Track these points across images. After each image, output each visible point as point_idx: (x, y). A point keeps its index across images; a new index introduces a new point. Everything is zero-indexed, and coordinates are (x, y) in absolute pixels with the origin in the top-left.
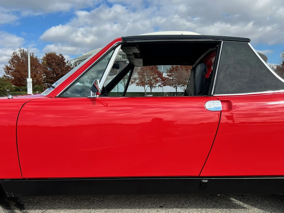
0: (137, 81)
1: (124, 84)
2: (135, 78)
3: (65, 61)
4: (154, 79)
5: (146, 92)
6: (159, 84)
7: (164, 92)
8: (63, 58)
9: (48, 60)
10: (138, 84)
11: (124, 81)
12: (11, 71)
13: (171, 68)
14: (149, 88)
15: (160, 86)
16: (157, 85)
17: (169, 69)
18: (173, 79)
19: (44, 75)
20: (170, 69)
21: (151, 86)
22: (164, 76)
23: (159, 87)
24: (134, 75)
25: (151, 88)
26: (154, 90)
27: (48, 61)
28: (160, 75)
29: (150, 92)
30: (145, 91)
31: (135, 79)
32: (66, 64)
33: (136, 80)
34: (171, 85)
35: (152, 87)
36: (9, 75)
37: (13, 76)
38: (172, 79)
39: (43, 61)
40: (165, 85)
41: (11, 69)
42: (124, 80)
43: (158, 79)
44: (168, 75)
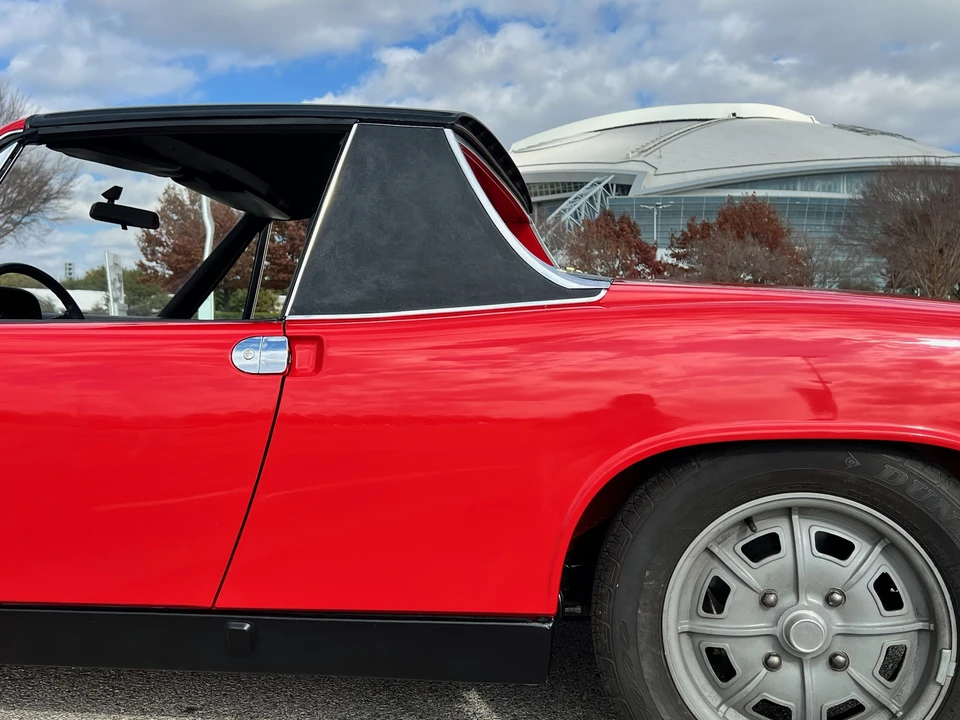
12: (161, 249)
13: (686, 230)
20: (684, 234)
22: (658, 259)
36: (154, 264)
37: (170, 267)
41: (161, 244)
44: (673, 255)
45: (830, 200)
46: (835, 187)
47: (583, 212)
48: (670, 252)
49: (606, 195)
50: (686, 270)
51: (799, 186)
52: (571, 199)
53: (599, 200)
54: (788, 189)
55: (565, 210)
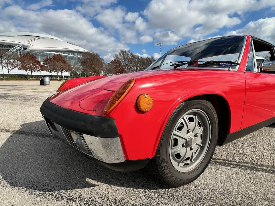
1: (7, 68)
4: (34, 65)
6: (38, 69)
10: (20, 69)
11: (7, 66)
14: (30, 72)
15: (39, 71)
18: (48, 67)
21: (32, 71)
25: (31, 72)
26: (34, 74)
28: (38, 63)
29: (31, 74)
30: (27, 74)
33: (18, 65)
34: (47, 70)
40: (42, 70)
43: (37, 66)
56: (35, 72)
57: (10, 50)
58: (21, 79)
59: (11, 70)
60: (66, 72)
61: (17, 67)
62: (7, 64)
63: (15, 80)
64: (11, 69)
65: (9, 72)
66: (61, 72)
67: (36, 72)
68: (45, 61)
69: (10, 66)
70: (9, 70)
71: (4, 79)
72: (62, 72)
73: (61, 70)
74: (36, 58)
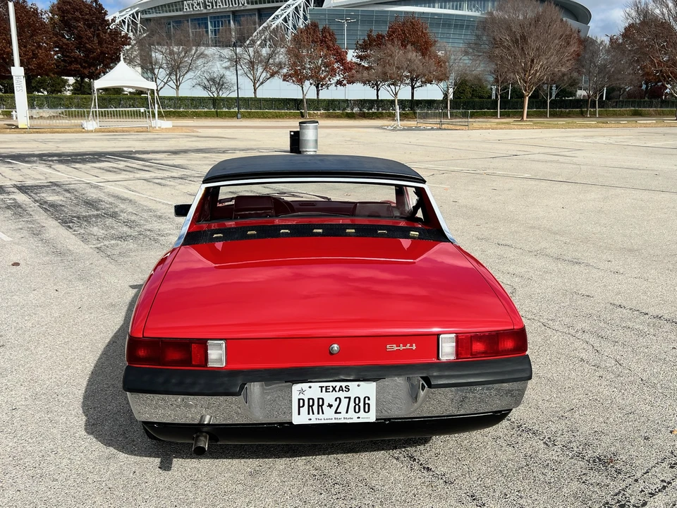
0: (285, 71)
1: (252, 78)
2: (280, 63)
3: (107, 18)
4: (326, 65)
5: (306, 97)
6: (338, 78)
7: (347, 100)
8: (103, 9)
9: (63, 12)
10: (287, 78)
11: (253, 70)
14: (314, 88)
15: (341, 84)
16: (334, 80)
17: (360, 42)
18: (370, 67)
19: (56, 53)
20: (365, 41)
21: (319, 84)
23: (338, 86)
24: (277, 56)
25: (317, 87)
26: (325, 94)
27: (64, 17)
29: (316, 98)
30: (304, 96)
31: (280, 65)
32: (109, 25)
33: (281, 68)
34: (365, 81)
35: (322, 87)
38: (367, 66)
39: (50, 14)
40: (351, 81)
42: (253, 67)
43: (336, 65)
45: (457, 15)
46: (460, 7)
47: (291, 18)
48: (356, 54)
49: (307, 6)
50: (367, 68)
51: (436, 5)
52: (282, 8)
53: (302, 9)
54: (429, 7)
55: (278, 16)
56: (328, 87)
57: (277, 13)
58: (286, 114)
59: (262, 83)
60: (428, 85)
61: (277, 72)
62: (252, 64)
63: (269, 118)
64: (261, 80)
65: (255, 93)
66: (409, 88)
67: (332, 87)
68: (360, 45)
69: (260, 70)
70: (257, 86)
71: (239, 115)
72: (413, 88)
73: (412, 80)
74: (333, 40)
